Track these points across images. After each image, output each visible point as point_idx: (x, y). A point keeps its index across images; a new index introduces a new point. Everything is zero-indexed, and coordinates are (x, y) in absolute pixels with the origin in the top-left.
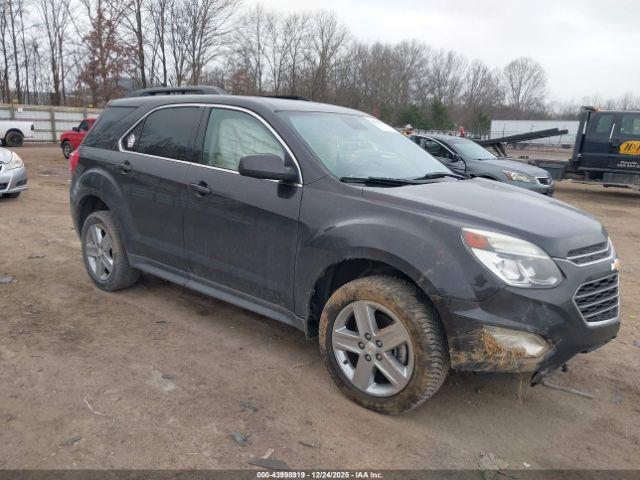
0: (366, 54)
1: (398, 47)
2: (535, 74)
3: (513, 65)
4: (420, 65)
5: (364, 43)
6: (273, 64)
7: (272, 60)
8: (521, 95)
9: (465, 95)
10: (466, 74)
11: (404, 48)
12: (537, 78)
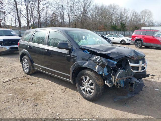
0: (99, 8)
1: (109, 6)
2: (150, 14)
3: (143, 12)
4: (116, 12)
5: (98, 5)
6: (68, 12)
7: (67, 11)
8: (145, 20)
9: (130, 20)
10: (130, 14)
11: (111, 6)
12: (150, 15)
